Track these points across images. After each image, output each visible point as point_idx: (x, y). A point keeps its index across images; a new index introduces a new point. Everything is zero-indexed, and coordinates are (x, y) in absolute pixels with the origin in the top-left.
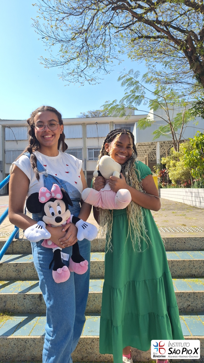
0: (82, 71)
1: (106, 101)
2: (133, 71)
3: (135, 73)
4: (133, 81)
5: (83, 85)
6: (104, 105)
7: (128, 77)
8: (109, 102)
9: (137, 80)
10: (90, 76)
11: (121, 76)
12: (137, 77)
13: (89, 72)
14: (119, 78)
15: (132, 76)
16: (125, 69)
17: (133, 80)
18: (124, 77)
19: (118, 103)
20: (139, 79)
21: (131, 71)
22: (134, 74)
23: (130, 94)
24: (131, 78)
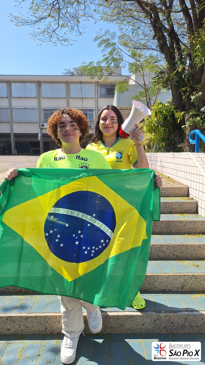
0: (54, 31)
1: (83, 62)
2: (109, 32)
3: (112, 34)
4: (110, 43)
5: (55, 45)
6: (81, 67)
7: (105, 38)
8: (86, 63)
9: (114, 41)
10: (62, 37)
11: (98, 37)
12: (114, 39)
13: (61, 32)
14: (96, 38)
15: (109, 37)
16: (102, 29)
17: (110, 41)
18: (100, 37)
19: (95, 65)
20: (116, 40)
21: (107, 32)
22: (110, 34)
23: (108, 56)
24: (108, 40)
